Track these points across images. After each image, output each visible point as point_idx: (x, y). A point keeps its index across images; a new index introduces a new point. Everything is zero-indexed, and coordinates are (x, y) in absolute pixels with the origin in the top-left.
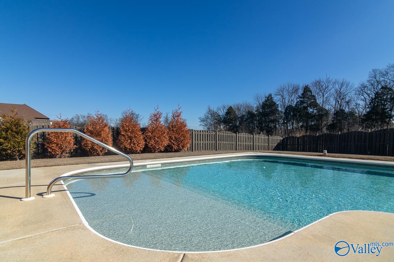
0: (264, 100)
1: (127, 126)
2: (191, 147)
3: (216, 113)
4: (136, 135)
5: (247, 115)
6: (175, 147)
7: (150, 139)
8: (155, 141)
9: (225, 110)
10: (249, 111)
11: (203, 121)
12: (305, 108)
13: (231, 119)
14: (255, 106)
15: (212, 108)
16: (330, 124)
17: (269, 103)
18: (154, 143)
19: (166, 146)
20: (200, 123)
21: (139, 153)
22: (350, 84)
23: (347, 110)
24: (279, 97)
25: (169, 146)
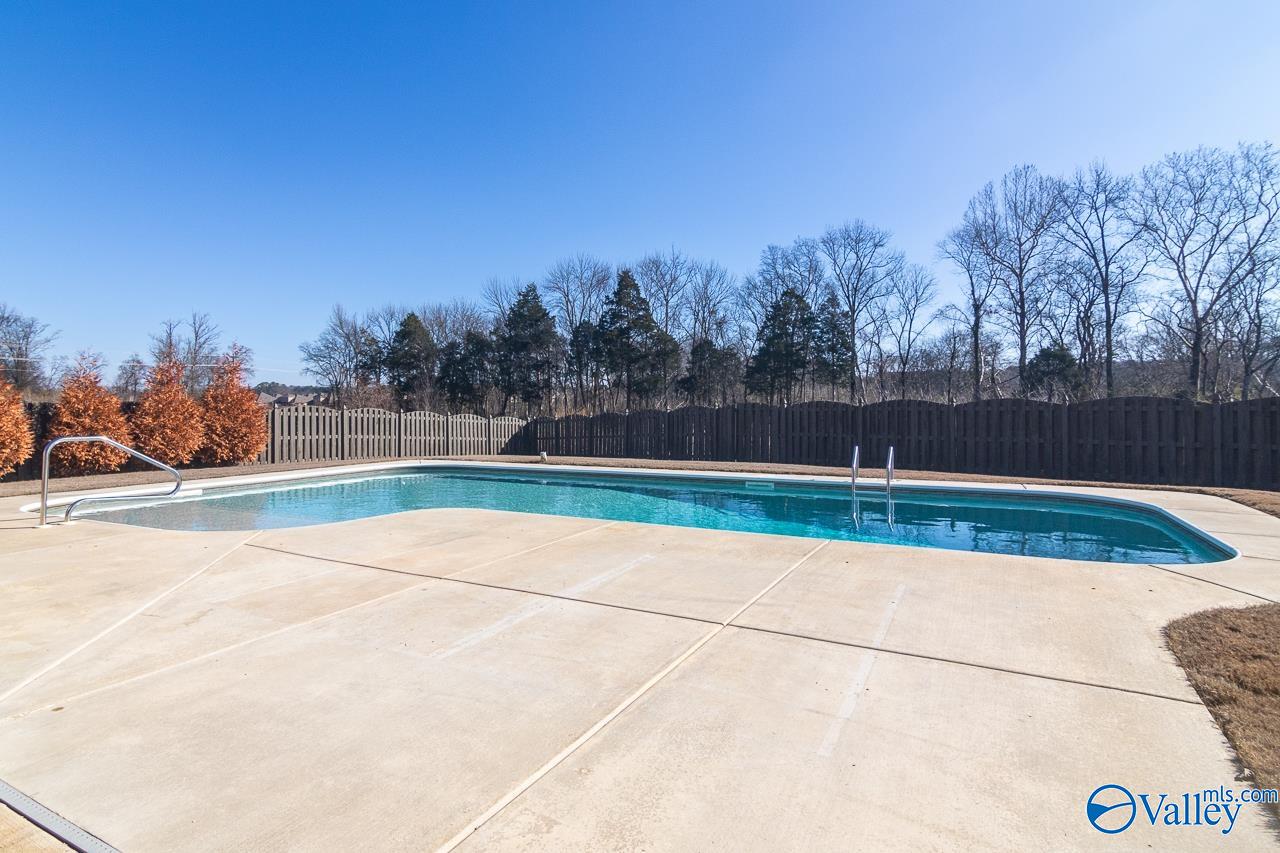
0: (514, 301)
1: (80, 401)
2: (270, 452)
3: (363, 331)
4: (110, 425)
5: (467, 345)
6: (224, 453)
7: (152, 433)
8: (163, 439)
9: (393, 324)
10: (469, 333)
11: (313, 356)
12: (624, 332)
13: (413, 356)
14: (491, 316)
15: (348, 316)
16: (682, 379)
17: (528, 310)
18: (162, 444)
19: (196, 452)
20: (305, 365)
21: (114, 472)
22: (729, 275)
23: (719, 343)
24: (558, 295)
25: (204, 450)
